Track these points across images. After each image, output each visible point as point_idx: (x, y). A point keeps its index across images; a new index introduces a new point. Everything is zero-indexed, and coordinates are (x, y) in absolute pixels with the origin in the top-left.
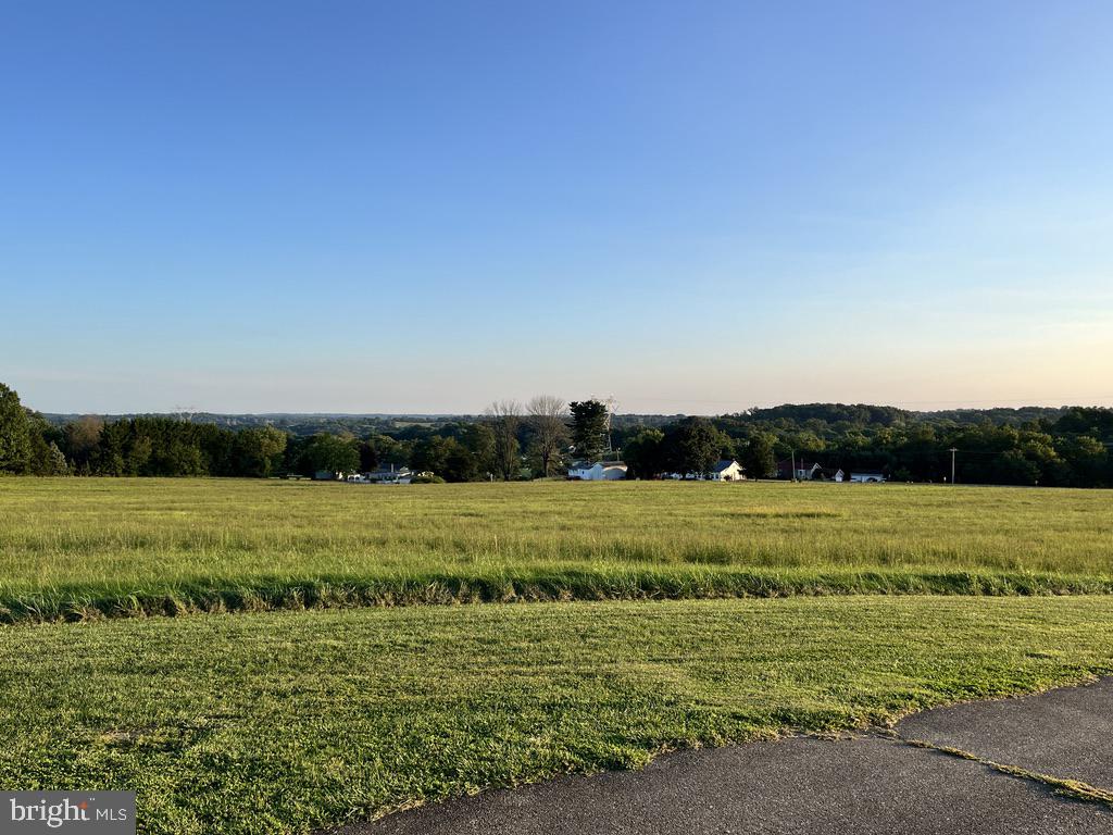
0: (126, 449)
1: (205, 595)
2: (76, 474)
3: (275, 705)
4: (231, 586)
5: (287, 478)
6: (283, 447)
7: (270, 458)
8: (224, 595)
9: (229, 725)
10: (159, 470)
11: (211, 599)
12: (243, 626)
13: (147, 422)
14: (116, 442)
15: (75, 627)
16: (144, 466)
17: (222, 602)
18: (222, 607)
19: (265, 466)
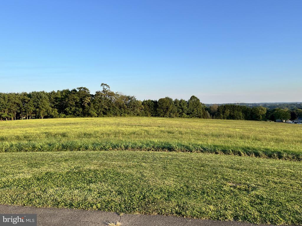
0: (224, 112)
1: (249, 152)
2: (212, 118)
3: (274, 186)
4: (256, 150)
5: (267, 121)
6: (266, 112)
7: (262, 115)
8: (254, 152)
9: (262, 188)
10: (231, 118)
11: (250, 153)
12: (261, 161)
13: (228, 106)
14: (221, 110)
15: (218, 156)
16: (228, 117)
17: (253, 154)
18: (254, 155)
19: (260, 118)
